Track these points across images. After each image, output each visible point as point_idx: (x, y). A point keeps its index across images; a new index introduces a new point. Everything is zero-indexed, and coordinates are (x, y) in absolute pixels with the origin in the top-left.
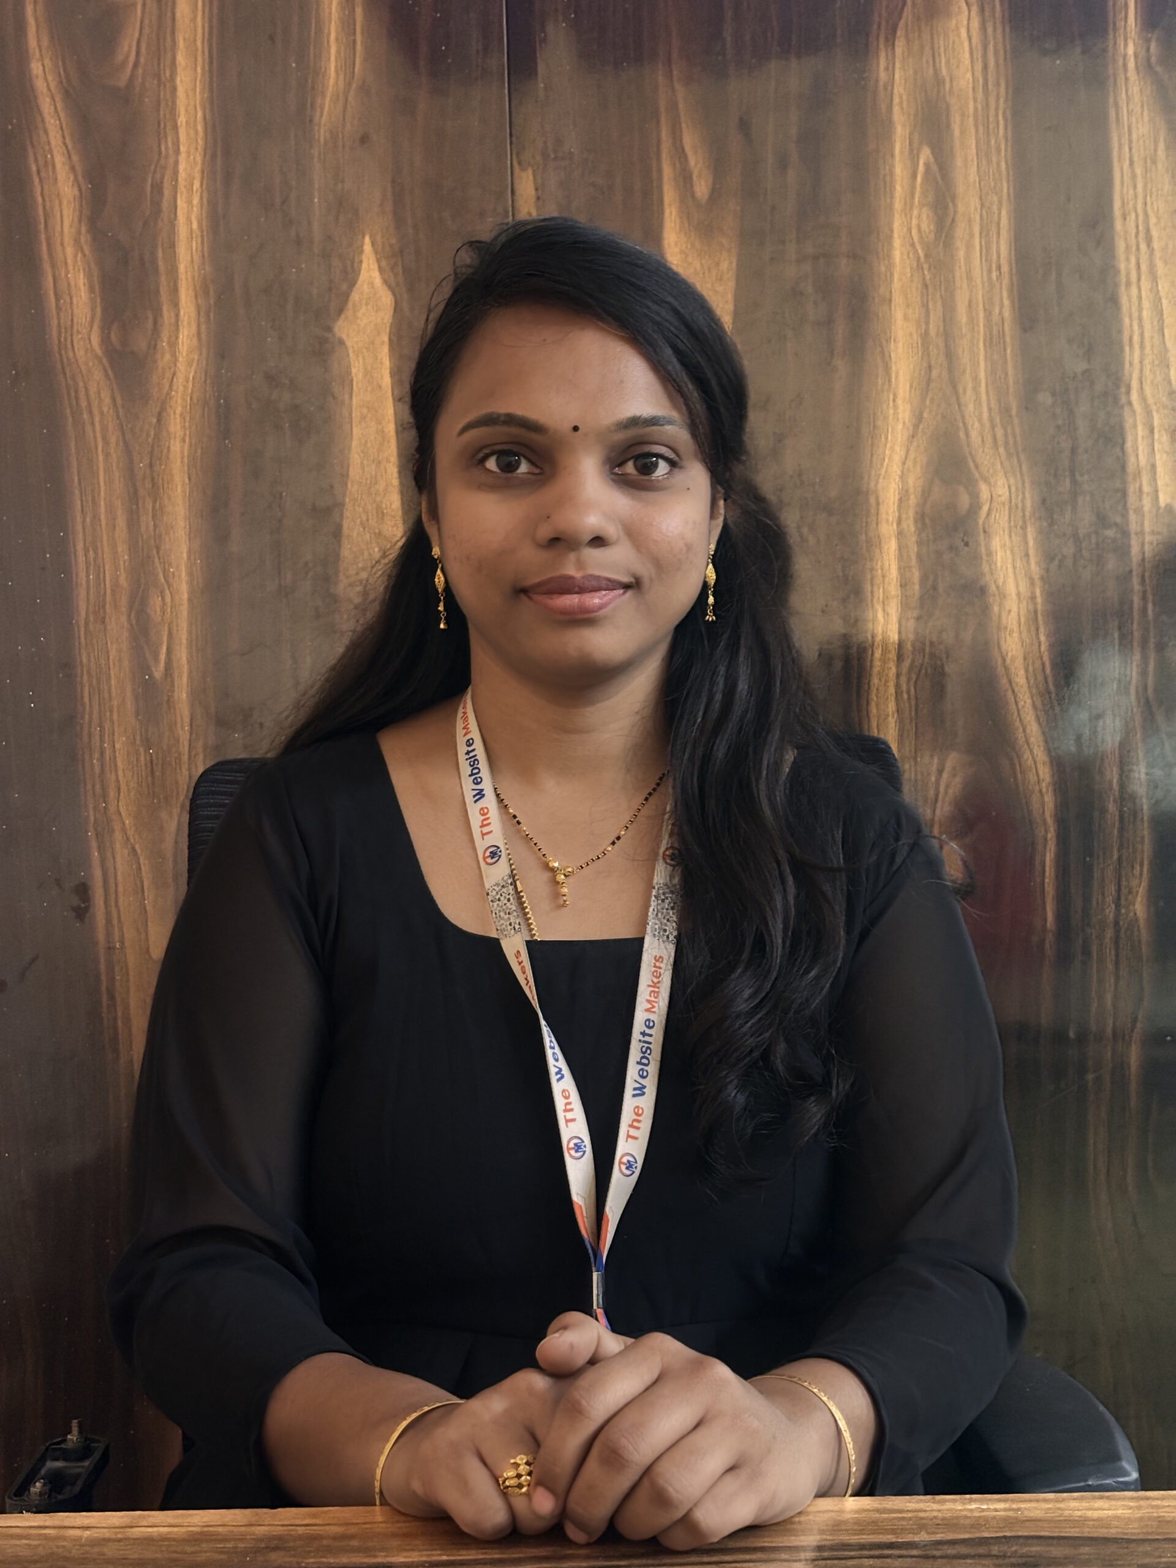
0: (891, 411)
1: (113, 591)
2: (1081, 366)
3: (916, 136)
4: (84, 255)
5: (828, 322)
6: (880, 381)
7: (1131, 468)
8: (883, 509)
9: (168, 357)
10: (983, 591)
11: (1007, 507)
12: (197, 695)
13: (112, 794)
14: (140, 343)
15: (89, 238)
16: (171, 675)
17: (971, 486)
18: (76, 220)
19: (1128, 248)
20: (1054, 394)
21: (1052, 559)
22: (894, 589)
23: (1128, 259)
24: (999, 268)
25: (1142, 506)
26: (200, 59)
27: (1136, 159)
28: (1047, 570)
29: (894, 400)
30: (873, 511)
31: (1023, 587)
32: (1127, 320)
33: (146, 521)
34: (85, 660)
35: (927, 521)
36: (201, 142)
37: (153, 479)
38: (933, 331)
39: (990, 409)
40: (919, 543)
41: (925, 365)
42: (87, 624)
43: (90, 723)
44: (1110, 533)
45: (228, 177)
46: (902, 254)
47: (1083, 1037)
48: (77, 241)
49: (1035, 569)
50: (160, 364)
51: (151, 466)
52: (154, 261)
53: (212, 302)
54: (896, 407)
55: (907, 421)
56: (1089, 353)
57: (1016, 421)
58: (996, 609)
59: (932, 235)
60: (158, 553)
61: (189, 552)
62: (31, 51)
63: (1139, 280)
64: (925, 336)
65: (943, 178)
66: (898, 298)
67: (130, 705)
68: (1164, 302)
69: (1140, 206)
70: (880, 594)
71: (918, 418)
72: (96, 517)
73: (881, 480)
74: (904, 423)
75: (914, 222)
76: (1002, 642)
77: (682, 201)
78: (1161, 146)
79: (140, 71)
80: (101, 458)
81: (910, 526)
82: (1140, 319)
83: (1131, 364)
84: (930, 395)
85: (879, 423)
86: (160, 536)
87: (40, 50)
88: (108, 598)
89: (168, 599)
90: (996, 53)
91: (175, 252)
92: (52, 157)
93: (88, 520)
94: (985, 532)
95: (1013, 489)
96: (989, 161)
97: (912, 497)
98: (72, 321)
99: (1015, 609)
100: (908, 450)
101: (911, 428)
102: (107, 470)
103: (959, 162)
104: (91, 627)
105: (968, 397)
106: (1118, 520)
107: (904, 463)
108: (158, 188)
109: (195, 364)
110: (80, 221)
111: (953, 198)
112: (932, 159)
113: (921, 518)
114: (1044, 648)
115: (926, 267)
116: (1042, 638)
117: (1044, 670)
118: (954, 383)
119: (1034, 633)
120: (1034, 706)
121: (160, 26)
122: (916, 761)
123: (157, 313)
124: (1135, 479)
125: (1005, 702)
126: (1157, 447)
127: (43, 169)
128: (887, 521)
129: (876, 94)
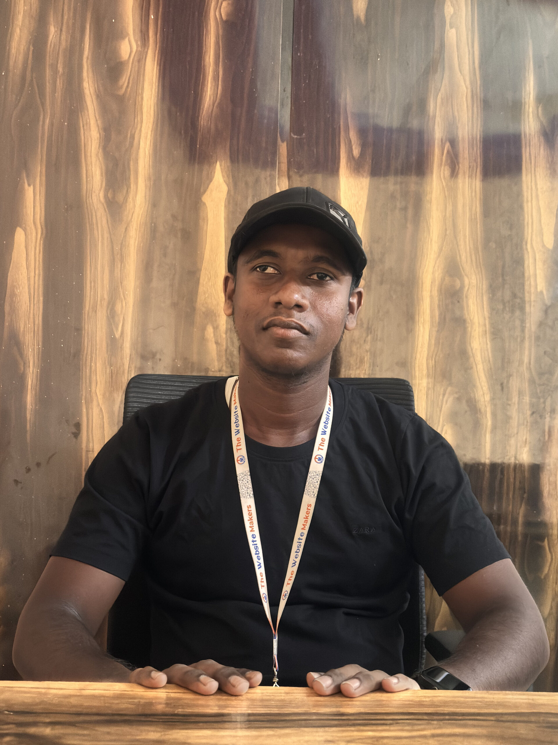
1: (101, 300)
2: (508, 233)
3: (444, 137)
4: (100, 162)
5: (405, 209)
6: (426, 233)
7: (526, 275)
9: (132, 205)
10: (464, 321)
11: (475, 288)
12: (134, 345)
13: (93, 385)
14: (120, 198)
16: (123, 336)
17: (460, 277)
18: (98, 147)
19: (527, 187)
20: (496, 243)
21: (494, 310)
22: (428, 318)
23: (527, 192)
24: (476, 191)
25: (531, 291)
26: (154, 87)
27: (532, 152)
28: (491, 314)
29: (431, 242)
30: (420, 286)
31: (481, 320)
32: (526, 216)
33: (117, 271)
35: (443, 291)
37: (121, 255)
38: (448, 215)
39: (470, 248)
40: (439, 301)
41: (445, 227)
42: (88, 313)
43: (87, 354)
44: (518, 301)
46: (437, 183)
48: (97, 155)
49: (486, 314)
50: (128, 208)
51: (121, 249)
52: (129, 165)
53: (152, 184)
54: (432, 245)
56: (511, 229)
57: (481, 253)
58: (469, 329)
59: (449, 176)
60: (121, 286)
61: (135, 286)
62: (84, 78)
63: (532, 200)
64: (445, 217)
65: (454, 156)
66: (434, 201)
67: (105, 348)
68: (541, 209)
69: (534, 170)
70: (421, 320)
71: (441, 250)
72: (96, 268)
73: (424, 274)
74: (435, 251)
75: (442, 172)
76: (472, 343)
77: (348, 158)
79: (129, 90)
80: (100, 244)
81: (435, 293)
82: (532, 216)
83: (527, 233)
84: (446, 241)
86: (123, 278)
87: (88, 78)
88: (99, 303)
89: (124, 305)
90: (477, 107)
91: (137, 161)
92: (89, 121)
93: (93, 269)
94: (465, 297)
95: (478, 281)
96: (473, 149)
98: (92, 187)
99: (477, 329)
100: (436, 263)
101: (436, 254)
102: (102, 250)
103: (460, 149)
104: (90, 314)
105: (461, 243)
106: (521, 296)
107: (434, 268)
108: (133, 137)
109: (143, 209)
111: (458, 163)
112: (450, 147)
113: (440, 290)
114: (489, 346)
115: (446, 189)
116: (488, 342)
117: (488, 355)
118: (455, 237)
119: (485, 340)
120: (484, 369)
121: (139, 72)
122: (434, 390)
123: (129, 187)
124: (528, 279)
125: (472, 368)
126: (537, 267)
127: (85, 125)
128: (426, 290)
129: (428, 120)
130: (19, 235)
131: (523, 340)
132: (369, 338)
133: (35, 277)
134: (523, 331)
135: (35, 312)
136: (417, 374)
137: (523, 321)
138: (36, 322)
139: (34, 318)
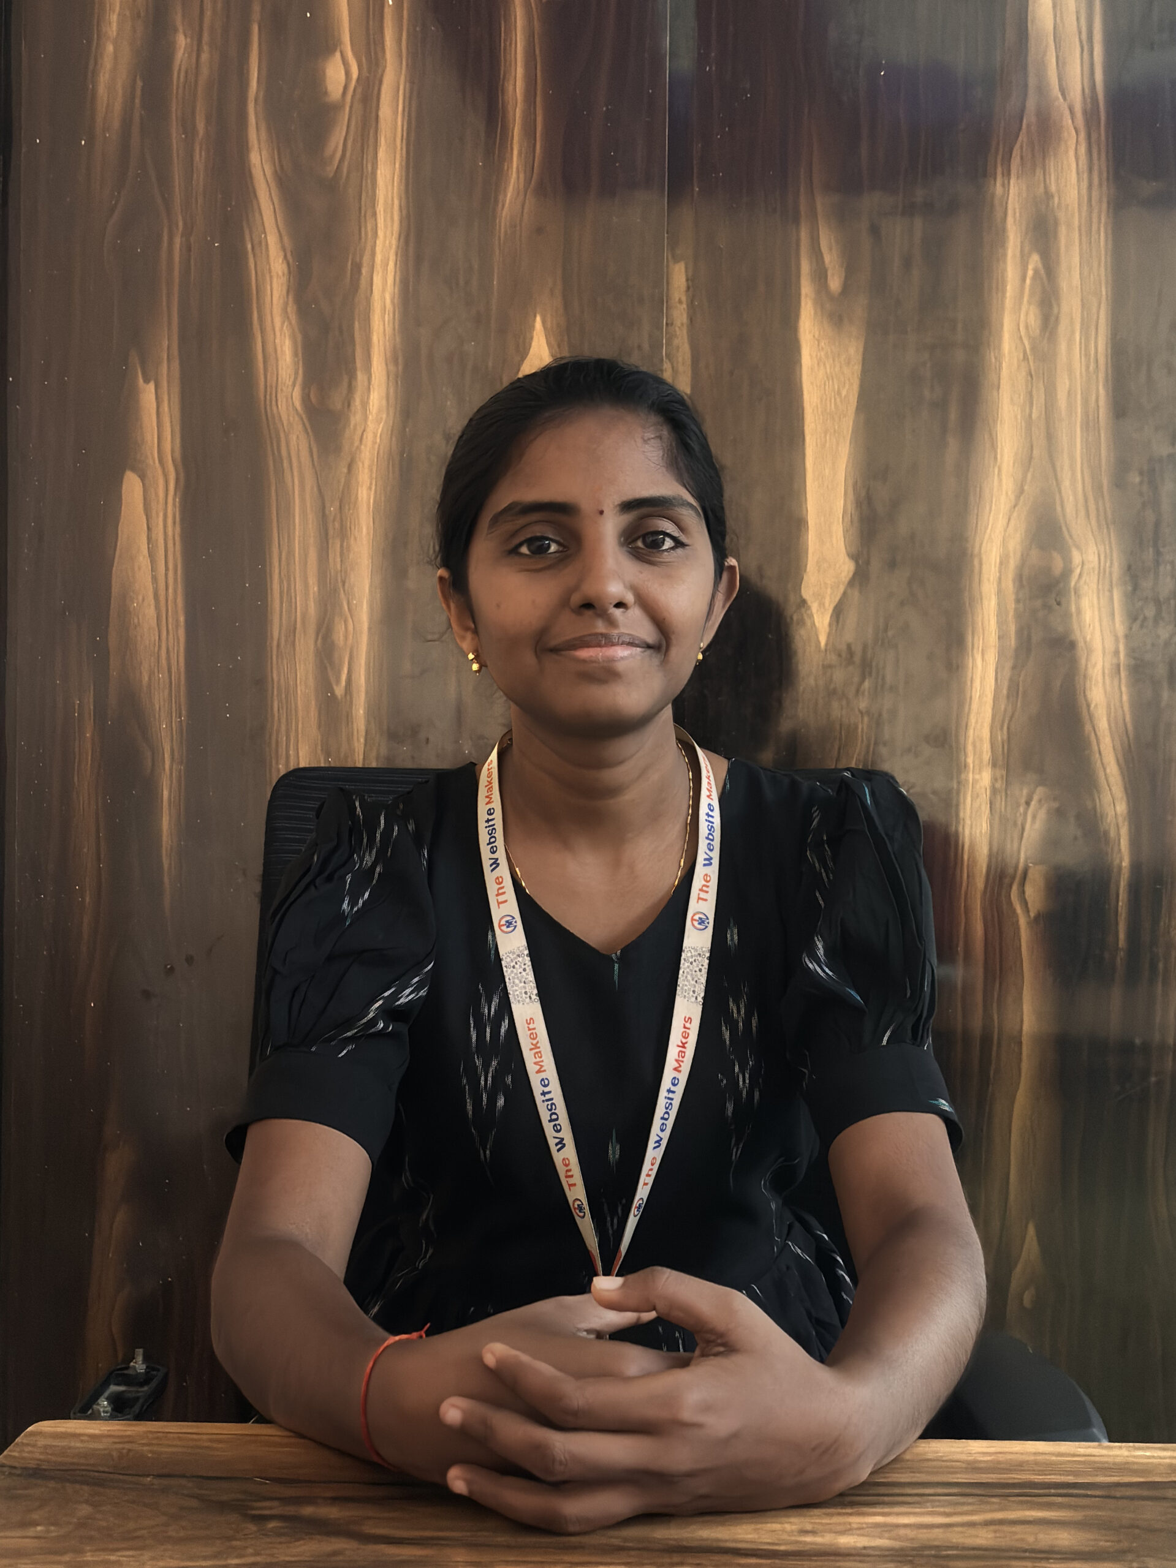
0: (996, 484)
1: (303, 620)
2: (1166, 451)
3: (1027, 243)
4: (290, 323)
5: (942, 404)
6: (986, 458)
8: (985, 570)
9: (359, 415)
10: (1072, 645)
11: (1096, 572)
12: (373, 712)
14: (336, 402)
15: (295, 309)
16: (352, 695)
17: (1064, 551)
18: (285, 294)
20: (1141, 473)
22: (995, 639)
24: (1097, 361)
26: (399, 154)
28: (1131, 629)
29: (998, 475)
30: (976, 571)
31: (1110, 645)
33: (334, 558)
34: (274, 678)
35: (1025, 583)
36: (396, 229)
37: (342, 522)
38: (1035, 415)
39: (1084, 486)
40: (1018, 601)
41: (1025, 446)
42: (278, 646)
43: (278, 732)
45: (419, 259)
46: (1010, 347)
47: (1147, 1046)
48: (285, 310)
49: (1120, 628)
50: (352, 423)
51: (341, 509)
52: (350, 329)
53: (400, 368)
54: (1000, 480)
55: (1011, 492)
57: (1106, 497)
58: (1083, 662)
59: (1038, 331)
60: (344, 585)
61: (371, 586)
62: (251, 144)
64: (1029, 421)
65: (1049, 283)
66: (1005, 386)
67: (313, 719)
70: (979, 643)
71: (1020, 491)
72: (290, 553)
73: (984, 544)
74: (1007, 495)
75: (1023, 318)
76: (1087, 692)
77: (818, 292)
79: (346, 163)
80: (297, 501)
81: (1009, 586)
84: (1031, 470)
85: (986, 493)
86: (346, 572)
87: (258, 142)
88: (299, 625)
89: (351, 628)
90: (1100, 173)
91: (370, 325)
92: (266, 237)
93: (284, 555)
94: (1076, 592)
95: (1103, 556)
96: (1091, 268)
97: (1012, 560)
98: (278, 381)
99: (1102, 661)
100: (1009, 519)
101: (1014, 499)
102: (303, 512)
103: (1064, 266)
104: (283, 647)
105: (1065, 475)
107: (1005, 531)
108: (358, 268)
109: (382, 423)
110: (288, 294)
111: (1058, 299)
112: (1040, 266)
113: (1019, 578)
114: (1125, 698)
115: (1031, 358)
116: (1124, 689)
117: (1124, 716)
118: (1053, 461)
119: (1116, 684)
120: (1116, 749)
121: (366, 122)
122: (1006, 794)
123: (352, 376)
125: (1089, 744)
127: (257, 247)
128: (989, 580)
129: (992, 206)
130: (132, 486)
132: (867, 684)
133: (166, 575)
135: (171, 645)
136: (970, 760)
138: (174, 669)
139: (168, 658)
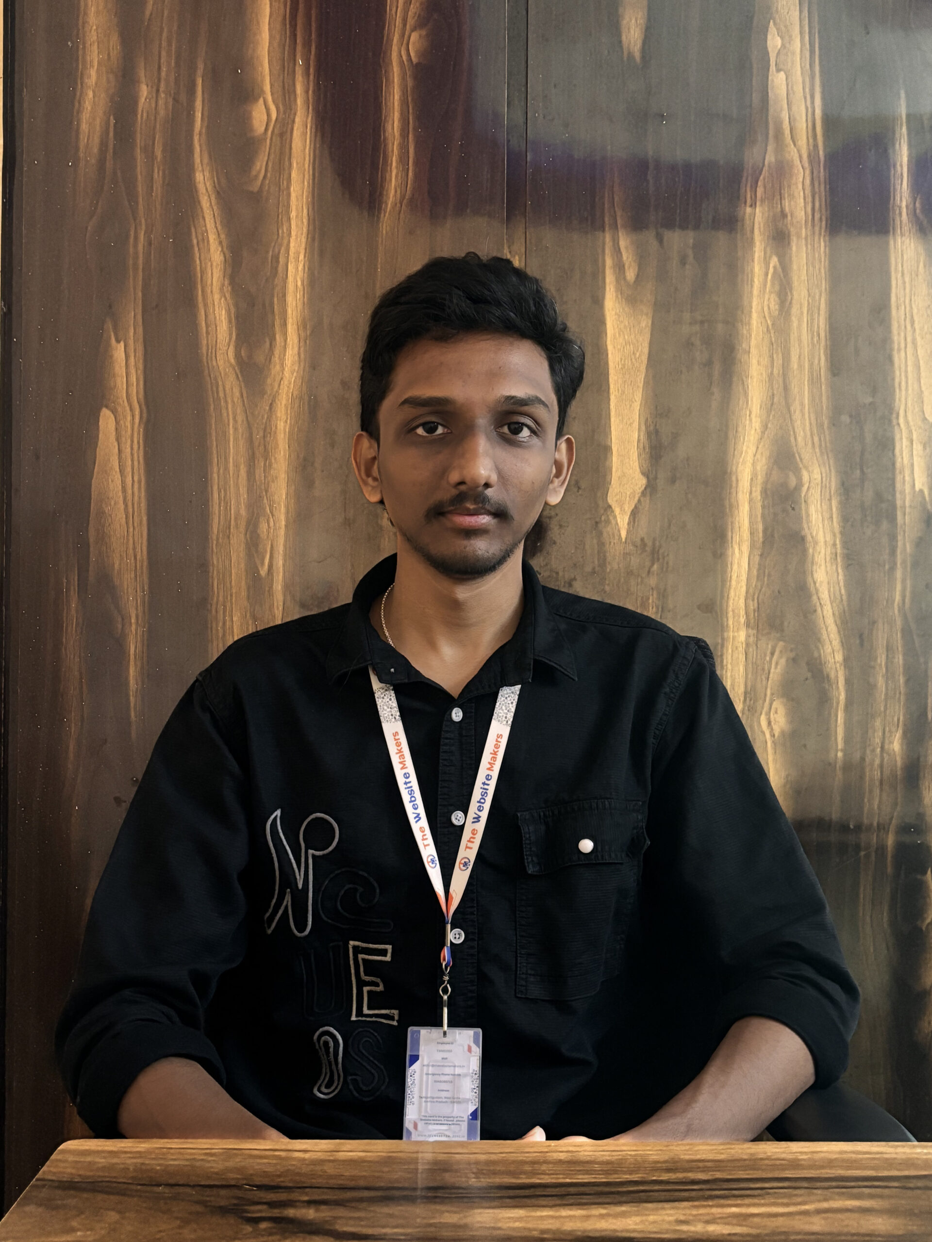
0: (748, 422)
1: (236, 519)
2: (869, 400)
3: (768, 249)
4: (226, 299)
5: (709, 363)
6: (741, 402)
7: (898, 465)
8: (740, 484)
9: (278, 367)
10: (803, 539)
11: (819, 487)
12: (287, 587)
14: (260, 358)
15: (229, 288)
16: (272, 575)
17: (797, 472)
18: (222, 276)
19: (899, 326)
20: (851, 416)
21: (848, 521)
22: (746, 535)
23: (899, 334)
24: (819, 335)
25: (905, 490)
26: (307, 176)
27: (906, 272)
28: (844, 527)
30: (734, 485)
31: (829, 538)
32: (897, 373)
33: (259, 473)
34: (215, 562)
35: (769, 492)
36: (305, 230)
37: (265, 446)
38: (775, 371)
39: (810, 424)
40: (763, 507)
41: (770, 394)
42: (218, 539)
43: (217, 602)
44: (884, 506)
45: (322, 253)
46: (757, 323)
47: (859, 828)
48: (221, 289)
49: (837, 527)
50: (273, 372)
51: (264, 437)
52: (272, 304)
53: (308, 334)
54: (751, 420)
55: (757, 428)
56: (874, 391)
57: (827, 432)
58: (811, 551)
59: (777, 312)
60: (266, 495)
61: (287, 494)
62: (196, 166)
63: (906, 347)
64: (771, 376)
65: (785, 277)
66: (754, 351)
67: (244, 593)
68: (921, 362)
69: (907, 301)
70: (736, 538)
71: (765, 427)
72: (226, 469)
73: (740, 465)
74: (756, 430)
75: (766, 303)
76: (814, 573)
77: (618, 281)
78: (921, 265)
79: (267, 182)
80: (231, 431)
81: (757, 495)
82: (906, 372)
83: (900, 400)
84: (773, 413)
85: (740, 429)
86: (268, 483)
87: (202, 165)
88: (233, 522)
89: (272, 524)
90: (820, 200)
91: (285, 300)
92: (207, 235)
93: (221, 471)
94: (805, 501)
95: (824, 475)
96: (814, 267)
97: (759, 477)
98: (216, 341)
99: (823, 551)
100: (758, 448)
101: (760, 433)
102: (236, 439)
103: (795, 267)
104: (220, 541)
105: (797, 416)
106: (890, 498)
107: (755, 456)
108: (276, 258)
109: (295, 374)
110: (224, 277)
111: (791, 290)
112: (778, 264)
113: (764, 491)
114: (841, 577)
115: (772, 332)
116: (840, 571)
117: (840, 591)
118: (788, 406)
119: (834, 567)
120: (834, 614)
121: (282, 153)
122: (757, 647)
123: (273, 339)
124: (900, 473)
125: (815, 611)
126: (915, 452)
127: (201, 243)
128: (743, 492)
129: (743, 220)
130: (107, 421)
131: (893, 569)
132: (655, 567)
133: (133, 485)
134: (893, 552)
135: (136, 539)
136: (731, 622)
137: (893, 537)
138: (139, 556)
139: (134, 549)
